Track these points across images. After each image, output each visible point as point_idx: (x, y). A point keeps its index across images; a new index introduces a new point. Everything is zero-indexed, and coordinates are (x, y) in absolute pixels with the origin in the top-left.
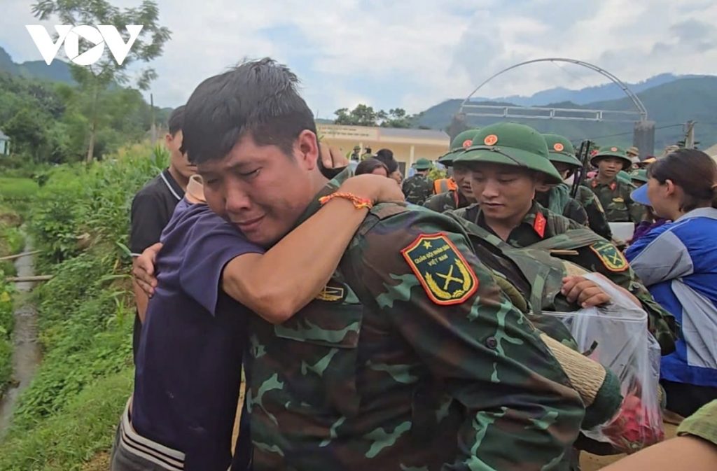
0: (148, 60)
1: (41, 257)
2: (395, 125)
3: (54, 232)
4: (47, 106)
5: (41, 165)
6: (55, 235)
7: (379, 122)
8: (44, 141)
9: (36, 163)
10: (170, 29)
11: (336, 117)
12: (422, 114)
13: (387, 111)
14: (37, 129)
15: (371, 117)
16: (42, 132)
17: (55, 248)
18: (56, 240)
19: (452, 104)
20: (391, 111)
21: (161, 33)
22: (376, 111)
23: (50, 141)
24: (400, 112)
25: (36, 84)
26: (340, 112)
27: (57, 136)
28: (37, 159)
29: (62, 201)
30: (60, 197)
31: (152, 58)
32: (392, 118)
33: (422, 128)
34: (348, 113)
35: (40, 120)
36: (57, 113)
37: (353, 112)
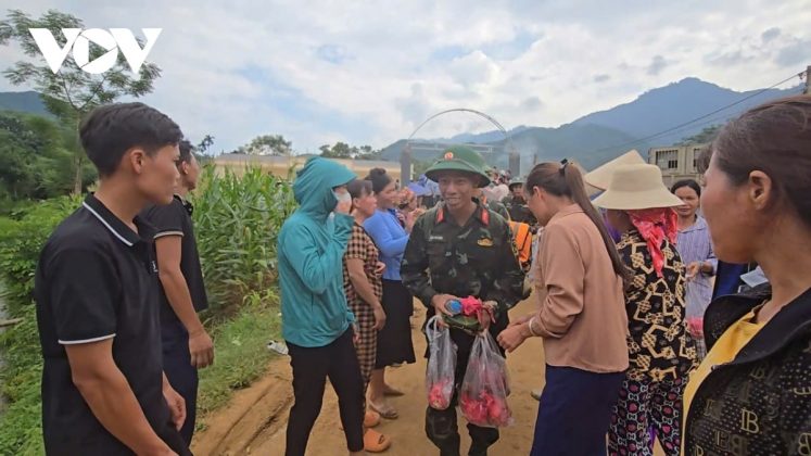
0: (137, 96)
1: (12, 299)
2: (365, 158)
3: (24, 272)
4: (26, 141)
5: (22, 202)
6: (26, 274)
7: (353, 156)
8: (23, 176)
9: (14, 200)
10: (159, 67)
11: (321, 152)
12: (383, 150)
13: (358, 147)
14: (14, 164)
15: (347, 151)
16: (20, 167)
17: (27, 288)
18: (28, 280)
19: (402, 142)
20: (362, 148)
21: (150, 70)
22: (350, 147)
23: (31, 176)
24: (368, 148)
25: (10, 117)
26: (323, 148)
27: (40, 171)
28: (16, 195)
29: (33, 237)
30: (31, 234)
31: (142, 94)
32: (363, 152)
33: (383, 160)
34: (330, 149)
35: (17, 155)
36: (39, 146)
37: (334, 148)
